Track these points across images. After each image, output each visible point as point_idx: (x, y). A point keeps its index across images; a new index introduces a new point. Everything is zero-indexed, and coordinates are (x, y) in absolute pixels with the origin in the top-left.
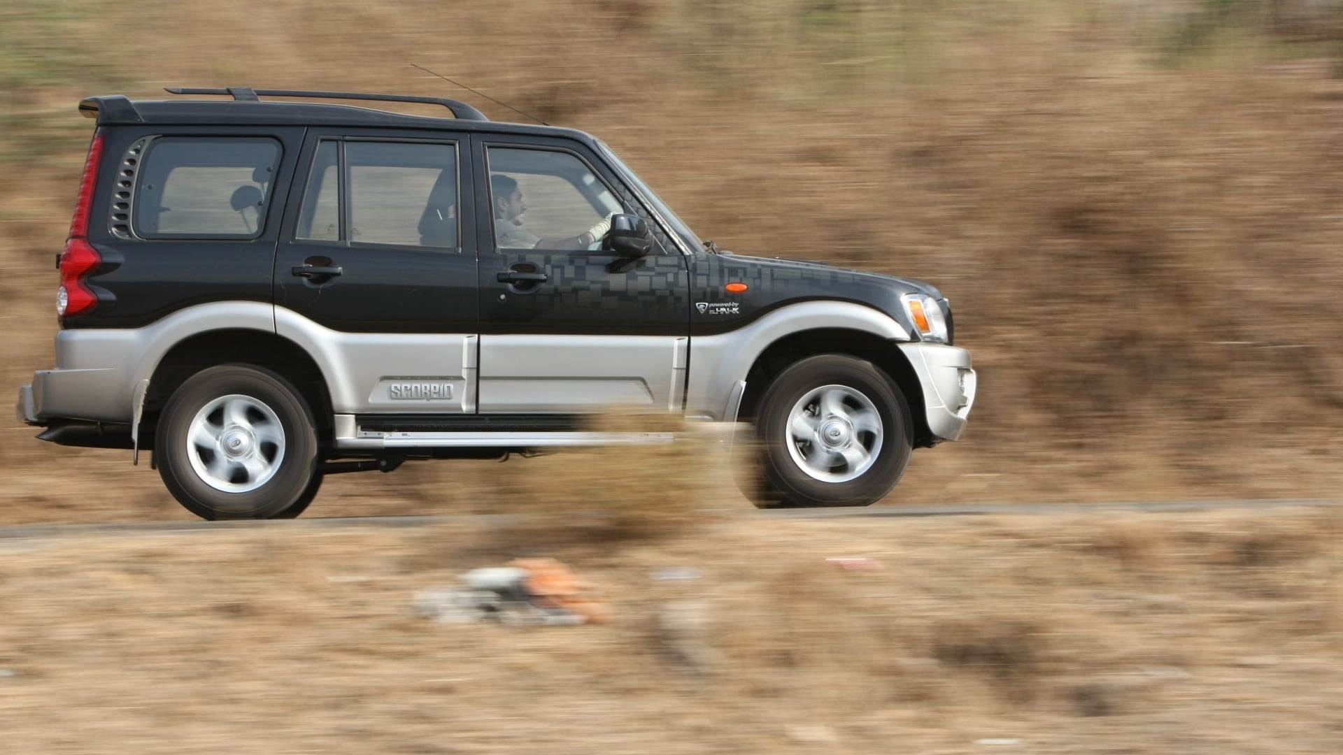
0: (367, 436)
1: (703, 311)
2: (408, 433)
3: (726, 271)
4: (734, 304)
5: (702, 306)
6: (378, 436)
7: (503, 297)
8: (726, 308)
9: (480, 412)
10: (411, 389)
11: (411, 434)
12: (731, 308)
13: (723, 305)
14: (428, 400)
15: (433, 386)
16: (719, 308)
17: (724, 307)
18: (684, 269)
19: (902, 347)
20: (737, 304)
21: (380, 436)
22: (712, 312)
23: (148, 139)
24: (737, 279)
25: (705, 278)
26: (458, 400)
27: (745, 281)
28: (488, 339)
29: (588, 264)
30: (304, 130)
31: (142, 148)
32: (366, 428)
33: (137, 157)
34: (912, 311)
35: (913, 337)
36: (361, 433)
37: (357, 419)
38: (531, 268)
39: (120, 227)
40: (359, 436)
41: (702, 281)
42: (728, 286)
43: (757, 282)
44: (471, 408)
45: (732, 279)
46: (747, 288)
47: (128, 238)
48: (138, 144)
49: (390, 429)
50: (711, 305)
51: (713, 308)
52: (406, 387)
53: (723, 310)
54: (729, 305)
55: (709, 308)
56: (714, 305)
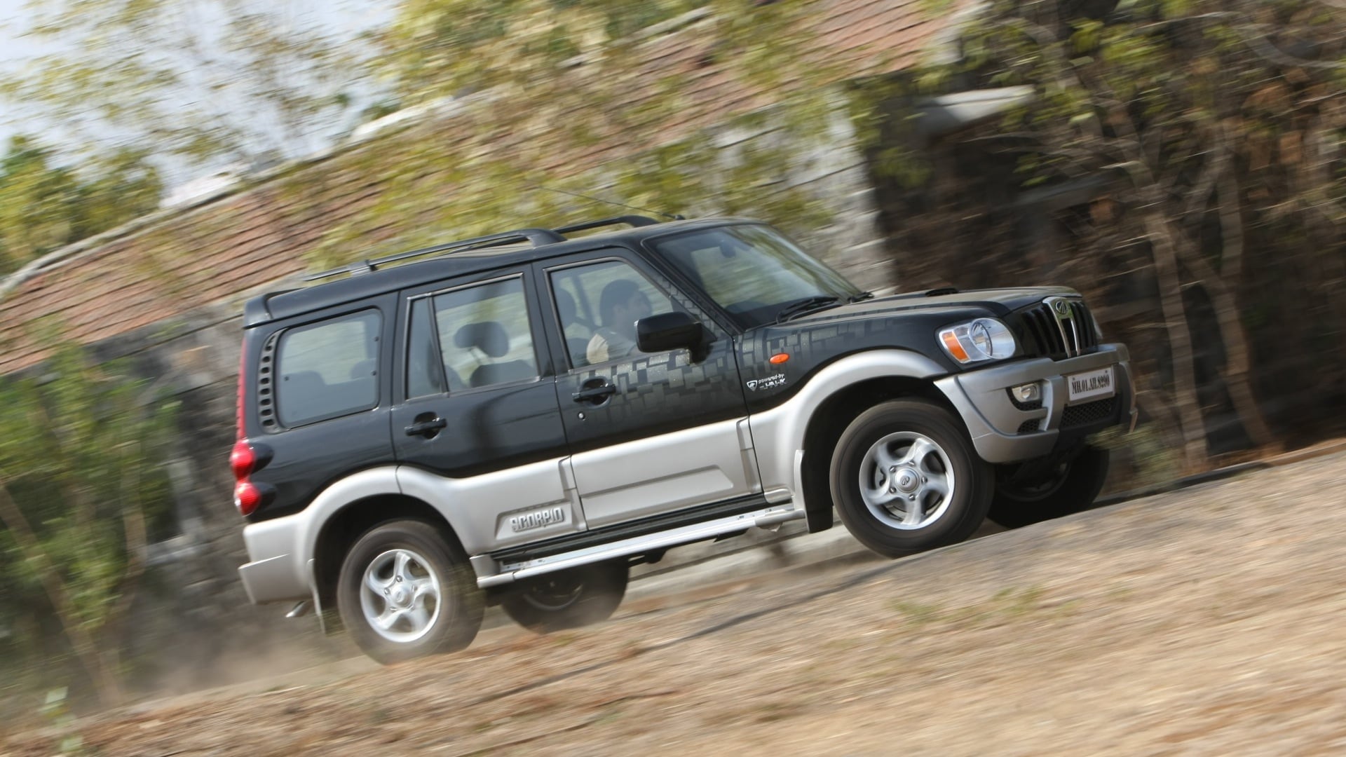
1: (754, 389)
3: (768, 344)
4: (780, 375)
5: (752, 384)
6: (519, 567)
7: (581, 415)
8: (774, 381)
9: (590, 529)
10: (526, 520)
12: (778, 380)
13: (770, 378)
15: (543, 513)
16: (768, 382)
17: (772, 380)
18: (730, 352)
19: (938, 384)
20: (783, 375)
22: (762, 388)
23: (277, 334)
24: (779, 350)
25: (750, 355)
26: (569, 521)
27: (786, 350)
28: (578, 458)
29: (648, 366)
30: (395, 294)
31: (273, 344)
32: (508, 561)
33: (270, 353)
34: (946, 342)
35: (953, 368)
36: (505, 568)
37: (492, 557)
38: (600, 381)
39: (269, 422)
40: (502, 571)
41: (748, 360)
42: (772, 359)
43: (797, 348)
44: (582, 526)
45: (775, 351)
46: (789, 357)
47: (277, 431)
48: (270, 342)
49: (528, 558)
50: (760, 381)
51: (762, 384)
52: (522, 519)
53: (772, 383)
54: (776, 377)
55: (759, 385)
56: (763, 381)
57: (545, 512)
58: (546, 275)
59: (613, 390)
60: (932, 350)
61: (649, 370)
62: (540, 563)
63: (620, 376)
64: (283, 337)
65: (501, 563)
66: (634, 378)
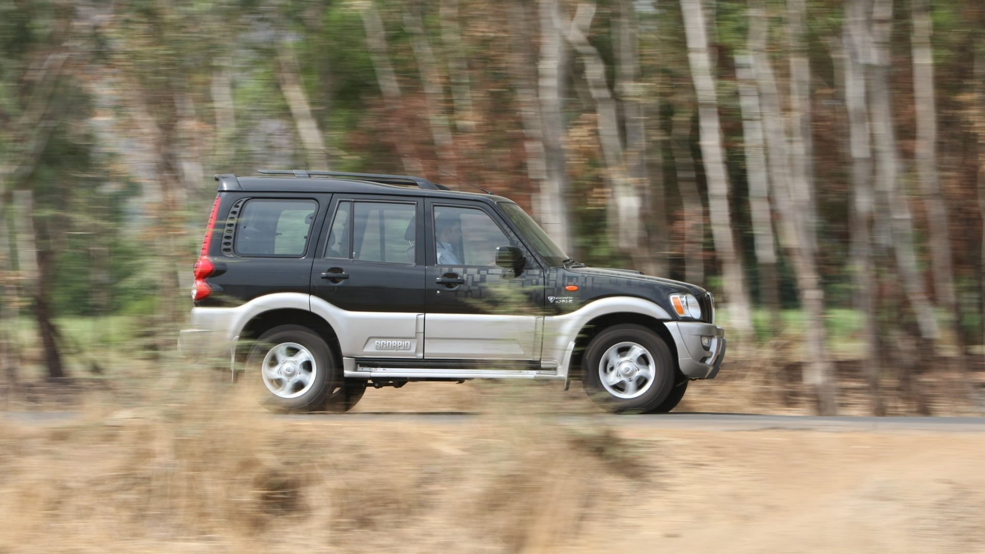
0: (363, 370)
1: (552, 302)
2: (386, 369)
3: (566, 278)
4: (570, 298)
5: (551, 299)
6: (369, 370)
7: (438, 292)
8: (565, 300)
9: (425, 358)
10: (386, 344)
11: (388, 369)
12: (568, 300)
13: (563, 298)
14: (397, 350)
15: (398, 342)
16: (561, 300)
17: (564, 299)
18: (542, 277)
19: (666, 324)
20: (572, 298)
21: (371, 370)
22: (557, 302)
23: (244, 200)
24: (572, 283)
25: (554, 282)
26: (413, 350)
27: (577, 284)
28: (429, 316)
29: (488, 273)
30: (331, 195)
31: (240, 205)
32: (362, 365)
33: (237, 210)
34: (674, 302)
35: (675, 318)
36: (360, 368)
37: (356, 360)
38: (455, 275)
39: (227, 250)
40: (358, 370)
41: (552, 283)
42: (567, 287)
43: (584, 285)
44: (420, 355)
45: (570, 283)
46: (578, 289)
47: (231, 256)
48: (239, 203)
49: (376, 366)
50: (556, 298)
51: (557, 300)
52: (383, 343)
53: (564, 301)
54: (567, 298)
55: (555, 300)
56: (558, 298)
57: (399, 342)
58: (432, 207)
59: (462, 282)
60: (666, 306)
61: (488, 277)
62: (384, 371)
63: (468, 275)
64: (247, 202)
65: (359, 365)
66: (477, 277)
